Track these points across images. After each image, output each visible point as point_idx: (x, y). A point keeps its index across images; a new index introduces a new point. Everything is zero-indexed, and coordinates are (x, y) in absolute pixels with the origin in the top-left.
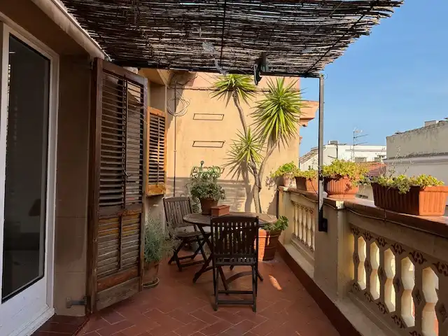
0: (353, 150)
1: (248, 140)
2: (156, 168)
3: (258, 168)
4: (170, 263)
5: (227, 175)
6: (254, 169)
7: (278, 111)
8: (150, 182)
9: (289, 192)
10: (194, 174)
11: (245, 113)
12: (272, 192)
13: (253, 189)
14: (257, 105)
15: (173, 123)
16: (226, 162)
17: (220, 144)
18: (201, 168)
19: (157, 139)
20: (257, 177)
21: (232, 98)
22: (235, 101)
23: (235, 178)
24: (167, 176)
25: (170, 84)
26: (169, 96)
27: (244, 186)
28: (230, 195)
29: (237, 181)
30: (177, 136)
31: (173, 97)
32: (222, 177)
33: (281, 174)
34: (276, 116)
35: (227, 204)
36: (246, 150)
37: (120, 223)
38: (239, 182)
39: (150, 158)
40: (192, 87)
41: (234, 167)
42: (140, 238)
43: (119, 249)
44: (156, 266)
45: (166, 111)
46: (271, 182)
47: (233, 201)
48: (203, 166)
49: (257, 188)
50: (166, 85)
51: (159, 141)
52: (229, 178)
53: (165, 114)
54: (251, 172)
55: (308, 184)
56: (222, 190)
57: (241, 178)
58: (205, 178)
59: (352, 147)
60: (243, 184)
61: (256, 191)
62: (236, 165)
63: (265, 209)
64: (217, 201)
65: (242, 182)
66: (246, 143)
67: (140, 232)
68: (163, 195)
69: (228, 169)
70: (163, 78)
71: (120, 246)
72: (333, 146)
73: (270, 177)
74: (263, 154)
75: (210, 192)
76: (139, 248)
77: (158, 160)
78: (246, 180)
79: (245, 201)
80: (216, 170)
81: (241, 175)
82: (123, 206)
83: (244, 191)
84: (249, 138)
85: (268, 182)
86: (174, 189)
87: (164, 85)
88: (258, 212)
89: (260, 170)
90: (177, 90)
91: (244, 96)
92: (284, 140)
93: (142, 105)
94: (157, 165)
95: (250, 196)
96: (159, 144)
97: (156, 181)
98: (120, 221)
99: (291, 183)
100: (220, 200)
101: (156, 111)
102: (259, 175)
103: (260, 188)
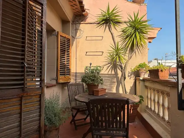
0: (166, 63)
1: (117, 50)
2: (65, 67)
3: (123, 66)
4: (71, 123)
5: (105, 71)
6: (121, 67)
7: (135, 32)
8: (60, 74)
9: (144, 80)
10: (86, 71)
11: (115, 35)
12: (132, 80)
13: (121, 79)
14: (122, 30)
15: (75, 42)
16: (104, 64)
17: (101, 53)
18: (90, 67)
19: (65, 51)
20: (123, 71)
21: (107, 27)
22: (109, 28)
23: (110, 73)
24: (72, 72)
25: (73, 22)
26: (73, 28)
27: (115, 77)
28: (107, 82)
29: (111, 74)
30: (77, 49)
31: (75, 29)
32: (102, 72)
33: (138, 69)
34: (134, 35)
35: (105, 87)
36: (116, 56)
37: (21, 102)
38: (112, 75)
39: (60, 61)
40: (85, 23)
41: (109, 66)
42: (40, 112)
43: (20, 121)
44: (57, 129)
45: (71, 36)
46: (131, 75)
47: (109, 86)
48: (91, 66)
49: (123, 78)
50: (71, 22)
51: (66, 52)
52: (106, 73)
53: (70, 37)
54: (119, 69)
55: (160, 74)
56: (101, 78)
57: (113, 73)
58: (92, 72)
59: (165, 61)
60: (114, 76)
61: (123, 80)
62: (110, 65)
63: (128, 90)
64: (98, 85)
65: (114, 75)
66: (116, 51)
67: (40, 108)
68: (69, 82)
69: (105, 67)
70: (69, 18)
71: (21, 120)
72: (156, 61)
73: (130, 72)
74: (126, 58)
75: (94, 80)
76: (40, 119)
77: (66, 63)
78: (116, 74)
79: (116, 85)
80: (99, 68)
81: (113, 71)
82: (23, 89)
83: (115, 80)
84: (118, 48)
85: (130, 75)
86: (76, 79)
87: (70, 22)
88: (125, 92)
89: (124, 68)
90: (77, 25)
91: (114, 25)
92: (138, 50)
93: (42, 18)
94: (65, 65)
95: (119, 83)
96: (66, 53)
97: (65, 74)
98: (21, 101)
99: (144, 75)
100: (100, 85)
101: (64, 35)
102: (124, 70)
103: (125, 78)
